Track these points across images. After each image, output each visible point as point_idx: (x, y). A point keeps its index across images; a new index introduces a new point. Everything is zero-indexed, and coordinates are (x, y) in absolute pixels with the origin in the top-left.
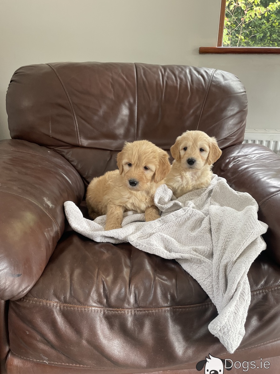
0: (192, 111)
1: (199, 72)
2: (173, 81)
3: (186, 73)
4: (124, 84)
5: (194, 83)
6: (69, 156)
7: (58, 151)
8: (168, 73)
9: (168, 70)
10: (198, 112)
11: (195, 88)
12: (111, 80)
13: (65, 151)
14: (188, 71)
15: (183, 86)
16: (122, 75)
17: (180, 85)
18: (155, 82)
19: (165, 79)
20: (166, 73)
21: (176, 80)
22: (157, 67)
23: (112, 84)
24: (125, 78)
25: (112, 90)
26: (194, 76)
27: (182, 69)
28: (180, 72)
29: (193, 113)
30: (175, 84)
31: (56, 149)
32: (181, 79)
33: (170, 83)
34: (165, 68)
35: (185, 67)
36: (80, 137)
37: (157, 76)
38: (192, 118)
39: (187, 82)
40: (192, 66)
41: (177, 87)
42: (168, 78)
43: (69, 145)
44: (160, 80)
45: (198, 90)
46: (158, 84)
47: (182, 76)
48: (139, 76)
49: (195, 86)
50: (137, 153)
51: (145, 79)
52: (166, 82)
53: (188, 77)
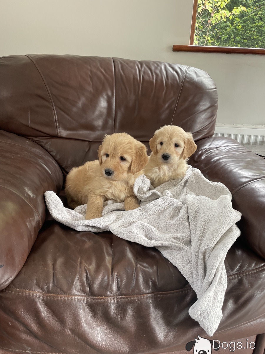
0: (167, 105)
1: (173, 69)
2: (149, 76)
3: (161, 68)
4: (103, 77)
5: (169, 78)
6: (47, 146)
7: (37, 141)
8: (145, 68)
9: (144, 65)
10: (173, 106)
11: (170, 83)
12: (89, 73)
13: (44, 141)
14: (163, 67)
15: (159, 81)
16: (101, 68)
17: (156, 80)
18: (132, 77)
19: (142, 73)
20: (143, 69)
21: (152, 75)
22: (134, 62)
23: (90, 77)
24: (103, 71)
25: (91, 83)
26: (169, 72)
27: (157, 64)
28: (156, 68)
29: (169, 107)
30: (151, 79)
31: (35, 139)
32: (157, 75)
33: (147, 77)
34: (141, 63)
35: (161, 63)
36: (59, 128)
37: (134, 71)
38: (167, 112)
39: (162, 77)
40: (166, 63)
41: (153, 82)
42: (144, 73)
43: (48, 136)
44: (137, 74)
45: (172, 85)
46: (135, 78)
47: (158, 72)
48: (117, 70)
49: (170, 81)
50: (113, 144)
51: (122, 74)
52: (143, 76)
53: (163, 73)
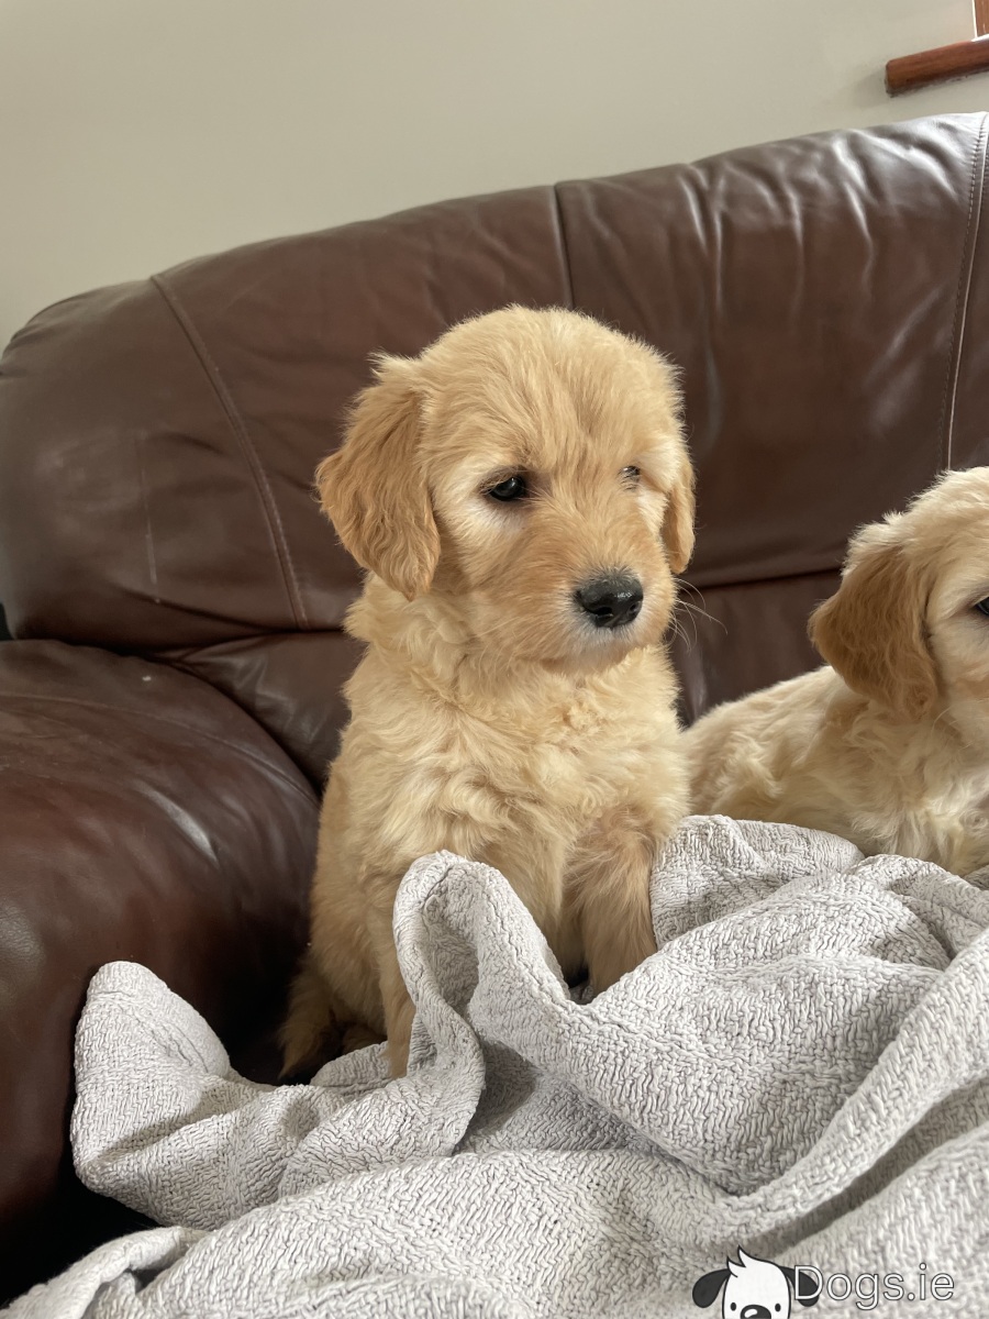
1: (904, 139)
2: (761, 208)
3: (830, 156)
5: (888, 188)
8: (731, 180)
9: (729, 168)
10: (943, 335)
11: (895, 213)
12: (427, 271)
14: (840, 149)
15: (825, 217)
16: (486, 236)
17: (808, 219)
18: (661, 237)
19: (718, 208)
20: (722, 184)
21: (782, 199)
23: (432, 287)
24: (498, 244)
26: (881, 158)
27: (806, 146)
28: (800, 161)
29: (911, 344)
30: (778, 220)
32: (807, 190)
33: (748, 219)
34: (711, 166)
35: (825, 136)
36: (301, 580)
37: (668, 207)
38: (908, 377)
39: (843, 196)
41: (787, 232)
42: (731, 199)
43: (252, 631)
44: (688, 219)
45: (914, 218)
47: (813, 175)
48: (574, 225)
49: (893, 200)
51: (606, 233)
52: (726, 220)
53: (844, 172)
